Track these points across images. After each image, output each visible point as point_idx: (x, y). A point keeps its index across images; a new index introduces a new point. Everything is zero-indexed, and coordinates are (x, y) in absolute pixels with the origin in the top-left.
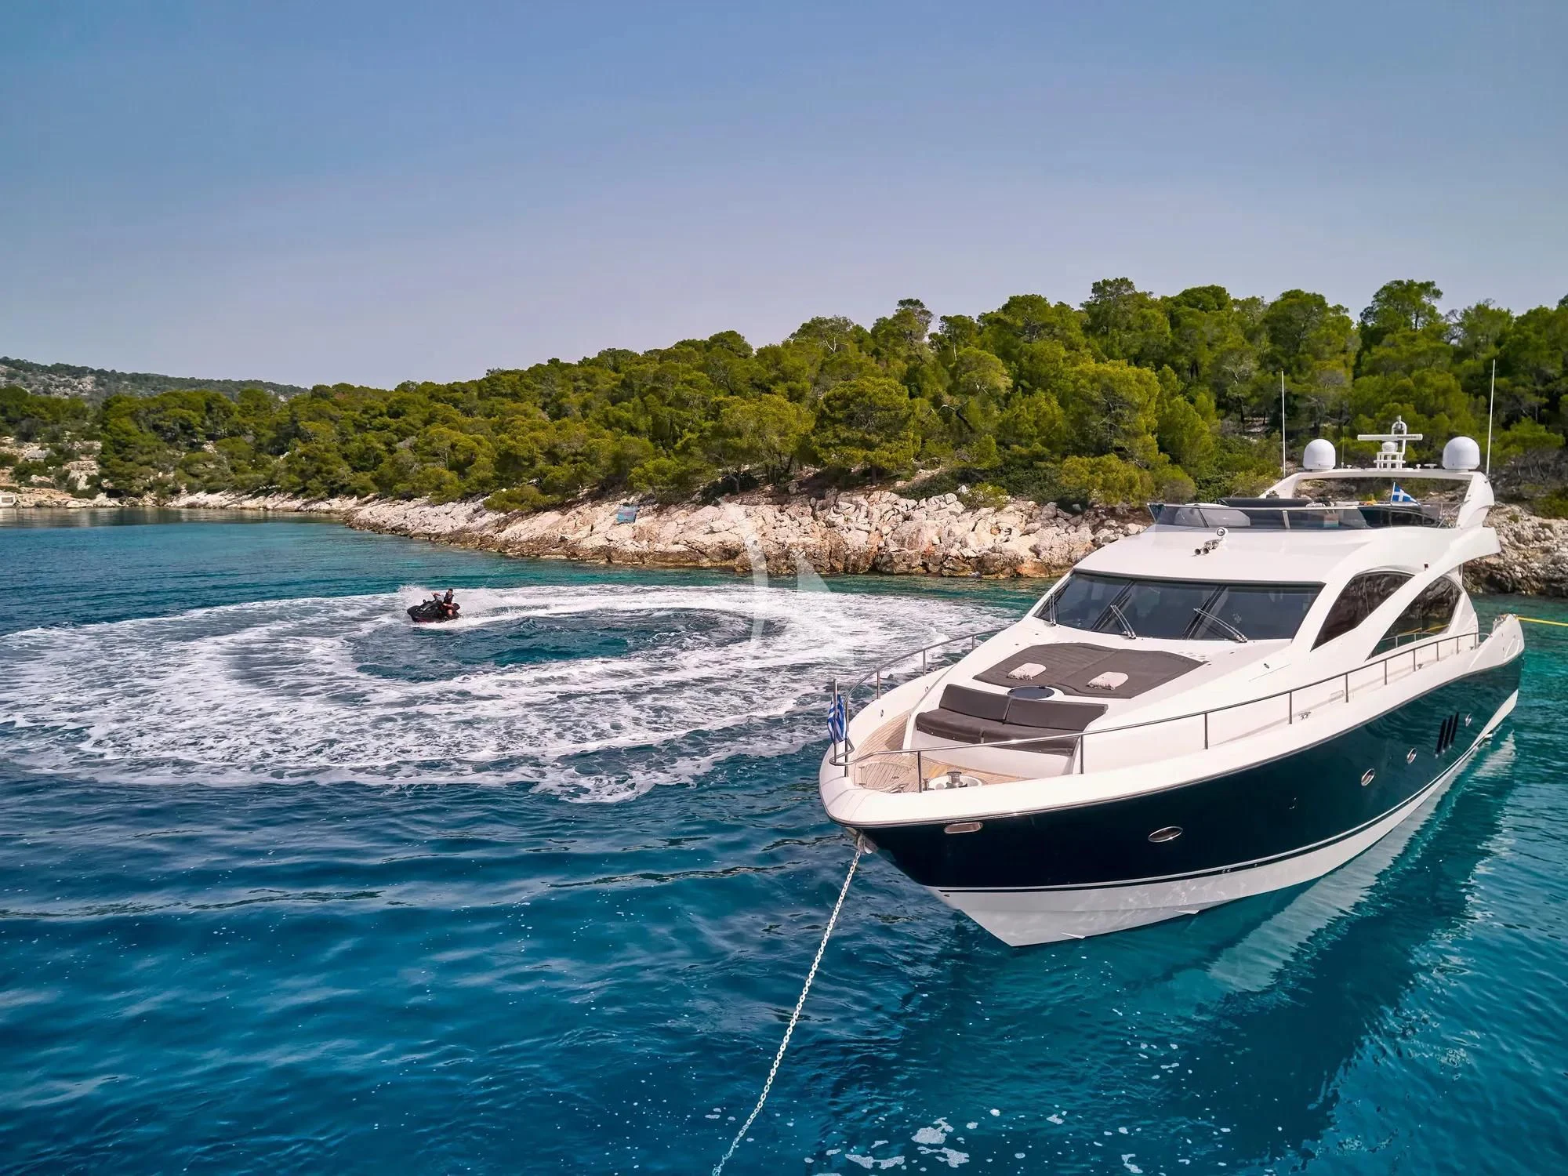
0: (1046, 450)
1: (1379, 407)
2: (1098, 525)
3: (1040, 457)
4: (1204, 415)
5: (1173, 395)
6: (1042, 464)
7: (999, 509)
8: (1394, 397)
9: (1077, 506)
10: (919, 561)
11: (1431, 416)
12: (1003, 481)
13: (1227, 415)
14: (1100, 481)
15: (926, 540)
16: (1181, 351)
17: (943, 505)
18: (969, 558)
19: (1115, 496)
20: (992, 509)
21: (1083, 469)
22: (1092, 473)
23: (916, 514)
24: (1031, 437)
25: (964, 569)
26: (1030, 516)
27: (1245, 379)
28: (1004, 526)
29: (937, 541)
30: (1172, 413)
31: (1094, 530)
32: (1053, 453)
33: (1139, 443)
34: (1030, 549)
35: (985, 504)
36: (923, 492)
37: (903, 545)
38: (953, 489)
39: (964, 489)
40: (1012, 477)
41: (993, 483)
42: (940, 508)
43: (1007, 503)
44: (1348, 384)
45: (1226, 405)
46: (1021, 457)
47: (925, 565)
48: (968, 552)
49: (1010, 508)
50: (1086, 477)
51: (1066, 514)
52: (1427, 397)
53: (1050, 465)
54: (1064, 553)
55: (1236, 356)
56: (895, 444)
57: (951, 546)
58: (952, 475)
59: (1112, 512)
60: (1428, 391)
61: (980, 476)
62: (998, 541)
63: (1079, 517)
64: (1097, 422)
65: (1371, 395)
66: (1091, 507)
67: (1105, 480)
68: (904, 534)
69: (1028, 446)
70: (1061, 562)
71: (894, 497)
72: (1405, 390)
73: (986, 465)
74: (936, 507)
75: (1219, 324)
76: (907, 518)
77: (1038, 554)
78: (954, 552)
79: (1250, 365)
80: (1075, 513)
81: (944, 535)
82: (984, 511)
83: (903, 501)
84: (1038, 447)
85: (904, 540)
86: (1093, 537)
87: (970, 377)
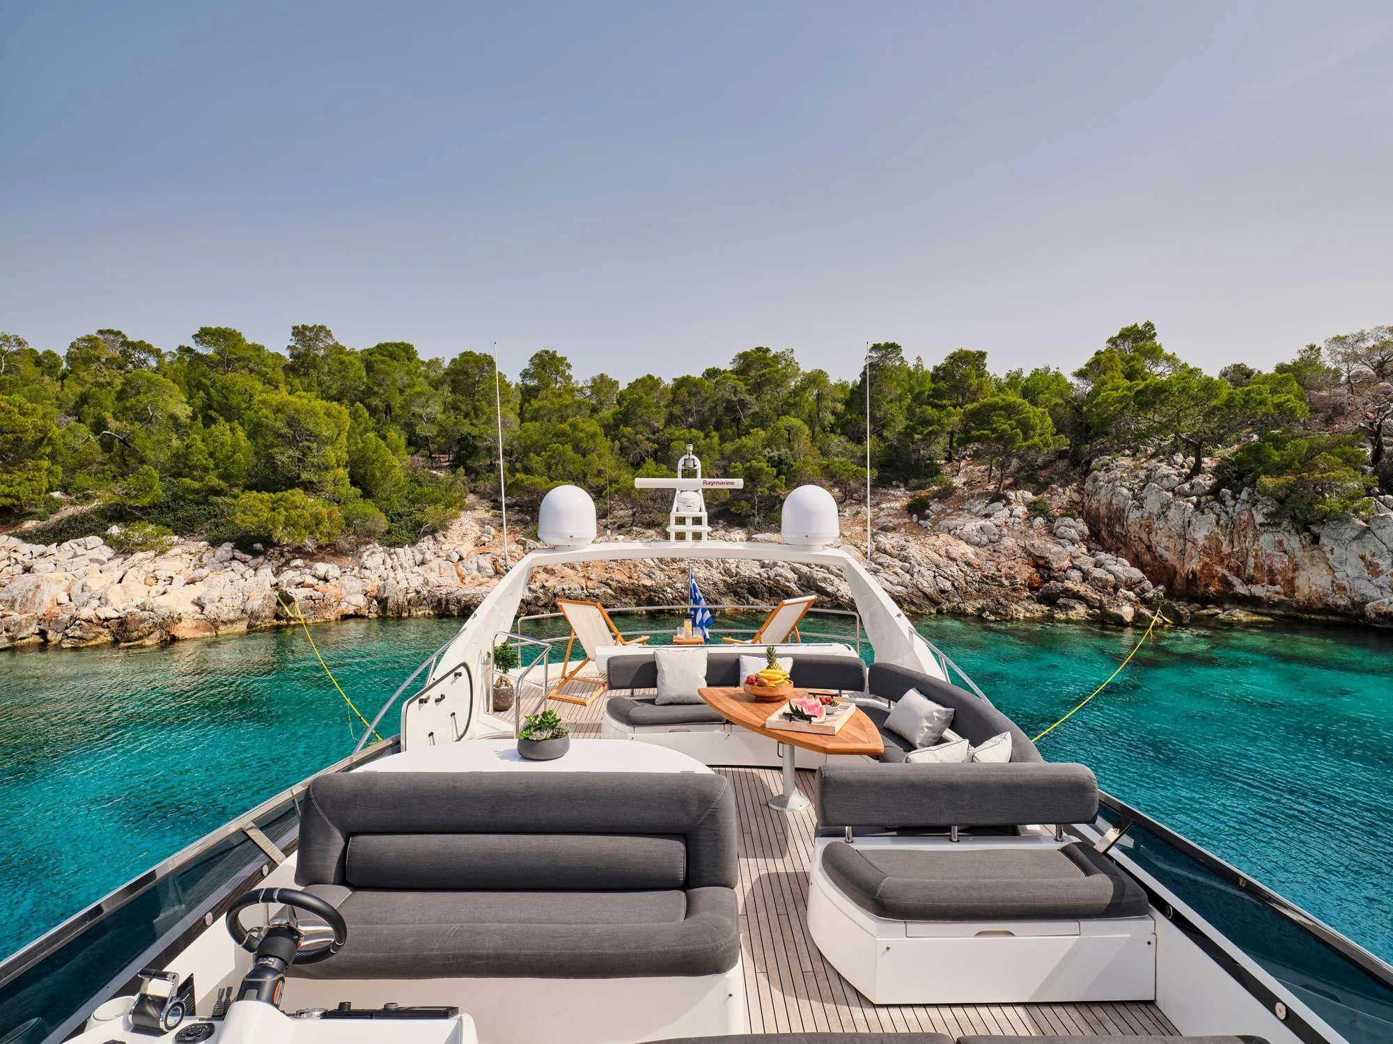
0: (223, 484)
1: (544, 448)
2: (284, 565)
3: (218, 492)
4: (395, 451)
5: (366, 430)
6: (219, 500)
7: (162, 552)
8: (554, 439)
9: (258, 546)
10: (34, 628)
11: (584, 456)
12: (169, 518)
13: (417, 452)
14: (282, 519)
15: (47, 599)
16: (376, 393)
17: (80, 551)
18: (107, 620)
19: (299, 535)
20: (151, 553)
21: (261, 506)
22: (273, 510)
23: (39, 565)
24: (206, 469)
25: (98, 634)
26: (200, 560)
27: (431, 420)
28: (162, 574)
29: (64, 599)
30: (363, 448)
31: (277, 573)
32: (231, 486)
33: (329, 476)
34: (193, 602)
35: (143, 546)
36: (59, 534)
37: (12, 607)
38: (100, 530)
39: (115, 530)
40: (180, 514)
41: (156, 522)
42: (75, 556)
43: (172, 545)
44: (516, 427)
45: (415, 443)
46: (196, 492)
47: (43, 633)
48: (107, 612)
49: (177, 550)
50: (266, 514)
51: (243, 556)
52: (581, 440)
53: (229, 500)
54: (238, 603)
55: (423, 399)
56: (18, 476)
57: (85, 604)
58: (101, 513)
59: (299, 551)
60: (581, 435)
61: (138, 514)
62: (153, 593)
63: (261, 559)
64: (284, 456)
65: (535, 438)
66: (273, 545)
67: (287, 518)
68: (15, 592)
69: (202, 479)
70: (232, 616)
71: (14, 542)
72: (564, 434)
73: (145, 501)
74: (70, 554)
75: (409, 373)
76: (27, 570)
77: (203, 608)
78: (86, 613)
79: (435, 408)
80: (255, 554)
81: (76, 590)
82: (139, 555)
83: (26, 548)
84: (213, 480)
85: (14, 601)
86: (274, 580)
87: (138, 401)
